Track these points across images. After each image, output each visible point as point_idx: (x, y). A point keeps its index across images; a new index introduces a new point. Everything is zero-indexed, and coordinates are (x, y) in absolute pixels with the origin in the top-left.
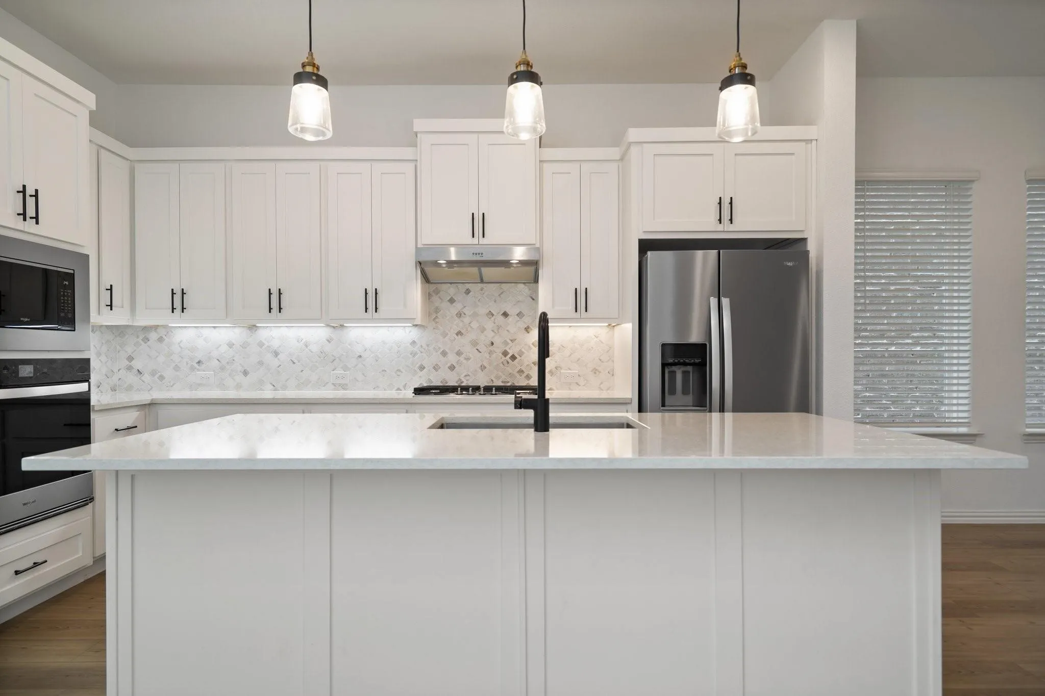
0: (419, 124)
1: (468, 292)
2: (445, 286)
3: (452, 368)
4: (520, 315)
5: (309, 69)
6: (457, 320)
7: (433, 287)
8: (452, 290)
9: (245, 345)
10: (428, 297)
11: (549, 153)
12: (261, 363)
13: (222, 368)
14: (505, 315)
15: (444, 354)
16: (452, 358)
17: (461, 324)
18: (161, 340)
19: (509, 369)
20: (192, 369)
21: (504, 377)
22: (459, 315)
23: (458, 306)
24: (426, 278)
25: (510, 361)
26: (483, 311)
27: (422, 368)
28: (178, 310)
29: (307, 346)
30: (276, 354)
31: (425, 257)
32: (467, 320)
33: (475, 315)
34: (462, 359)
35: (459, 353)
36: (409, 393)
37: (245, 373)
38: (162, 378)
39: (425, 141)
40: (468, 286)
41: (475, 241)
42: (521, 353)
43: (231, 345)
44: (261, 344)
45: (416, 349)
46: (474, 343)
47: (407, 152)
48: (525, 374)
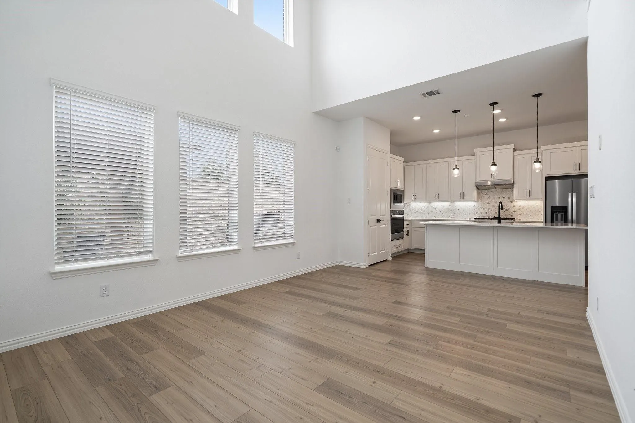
0: (476, 150)
1: (491, 192)
2: (484, 190)
3: (486, 213)
4: (509, 198)
5: (456, 167)
6: (488, 200)
7: (480, 191)
8: (486, 191)
9: (428, 207)
10: (478, 194)
11: (516, 153)
12: (432, 211)
13: (422, 213)
14: (504, 198)
15: (484, 209)
16: (486, 210)
17: (489, 201)
18: (408, 206)
19: (505, 213)
20: (415, 213)
21: (503, 216)
22: (489, 198)
23: (488, 196)
24: (477, 188)
25: (505, 211)
26: (497, 197)
27: (477, 213)
28: (414, 199)
29: (444, 207)
30: (436, 209)
31: (477, 184)
32: (491, 199)
33: (494, 198)
34: (489, 210)
35: (489, 209)
36: (473, 219)
37: (428, 214)
38: (408, 215)
39: (477, 154)
40: (492, 190)
41: (493, 179)
42: (509, 209)
43: (424, 207)
44: (432, 207)
45: (475, 207)
46: (493, 206)
47: (473, 157)
48: (511, 215)
